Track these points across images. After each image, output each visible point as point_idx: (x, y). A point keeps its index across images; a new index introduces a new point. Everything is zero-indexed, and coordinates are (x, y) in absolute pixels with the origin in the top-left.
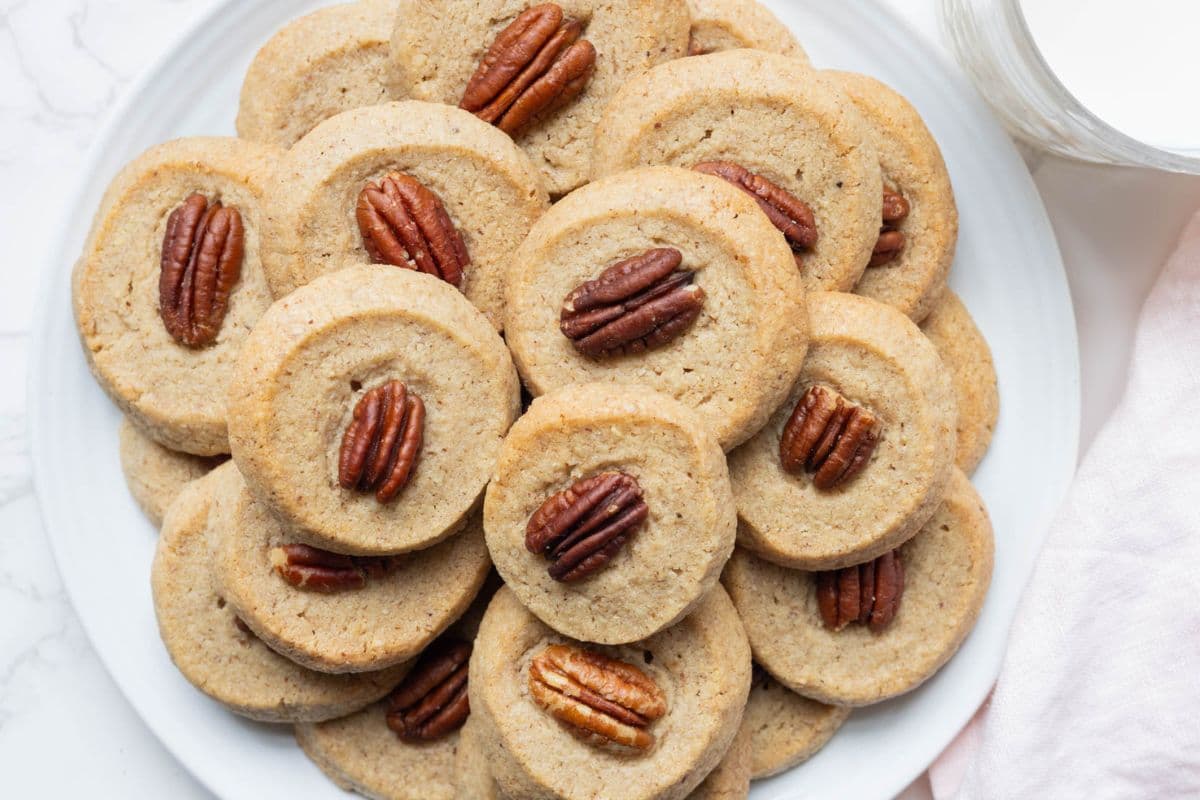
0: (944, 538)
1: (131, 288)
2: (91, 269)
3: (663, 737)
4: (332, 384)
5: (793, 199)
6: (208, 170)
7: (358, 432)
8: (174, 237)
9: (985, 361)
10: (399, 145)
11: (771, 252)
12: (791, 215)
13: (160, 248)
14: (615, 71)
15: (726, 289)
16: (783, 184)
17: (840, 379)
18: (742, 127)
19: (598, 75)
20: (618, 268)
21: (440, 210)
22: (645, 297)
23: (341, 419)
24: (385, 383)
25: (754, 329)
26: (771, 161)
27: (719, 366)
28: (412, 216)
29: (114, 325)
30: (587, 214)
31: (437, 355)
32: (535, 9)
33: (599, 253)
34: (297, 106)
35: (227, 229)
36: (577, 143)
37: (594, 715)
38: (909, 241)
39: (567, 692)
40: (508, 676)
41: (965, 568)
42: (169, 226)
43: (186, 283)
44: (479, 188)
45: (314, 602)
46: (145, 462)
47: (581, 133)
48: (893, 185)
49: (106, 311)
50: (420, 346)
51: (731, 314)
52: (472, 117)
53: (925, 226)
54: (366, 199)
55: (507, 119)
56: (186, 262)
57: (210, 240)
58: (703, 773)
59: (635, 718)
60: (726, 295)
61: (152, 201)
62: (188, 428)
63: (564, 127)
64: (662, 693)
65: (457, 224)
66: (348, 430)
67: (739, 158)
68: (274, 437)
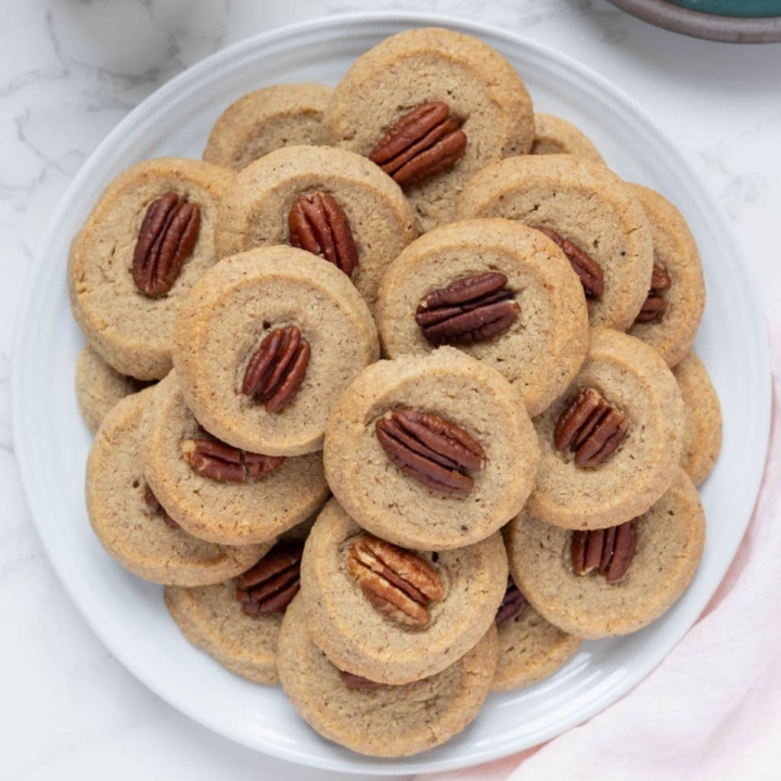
0: (669, 520)
1: (113, 252)
2: (88, 235)
3: (436, 617)
4: (251, 320)
5: (590, 260)
6: (183, 176)
7: (262, 356)
8: (152, 218)
9: (714, 408)
10: (327, 174)
11: (570, 286)
12: (587, 272)
13: (139, 227)
14: (477, 158)
15: (534, 307)
16: (584, 248)
17: (604, 387)
18: (559, 206)
19: (466, 157)
20: (462, 282)
21: (346, 223)
22: (479, 303)
23: (252, 347)
24: (287, 328)
25: (550, 337)
26: (577, 232)
27: (522, 359)
28: (329, 224)
29: (98, 277)
30: (445, 243)
31: (326, 316)
32: (430, 104)
33: (450, 271)
34: (251, 146)
35: (190, 216)
36: (442, 202)
37: (391, 587)
38: (668, 308)
39: (374, 568)
40: (333, 553)
41: (681, 545)
42: (149, 211)
43: (155, 249)
44: (375, 216)
45: (207, 485)
46: (95, 379)
47: (446, 195)
48: (661, 266)
49: (94, 266)
50: (316, 307)
51: (535, 324)
52: (378, 168)
53: (681, 296)
54: (299, 205)
55: (398, 174)
56: (157, 235)
57: (176, 222)
58: (460, 651)
59: (419, 597)
60: (534, 310)
61: (139, 194)
62: (136, 354)
63: (437, 189)
64: (441, 583)
65: (355, 237)
66: (255, 354)
67: (555, 227)
68: (204, 348)
